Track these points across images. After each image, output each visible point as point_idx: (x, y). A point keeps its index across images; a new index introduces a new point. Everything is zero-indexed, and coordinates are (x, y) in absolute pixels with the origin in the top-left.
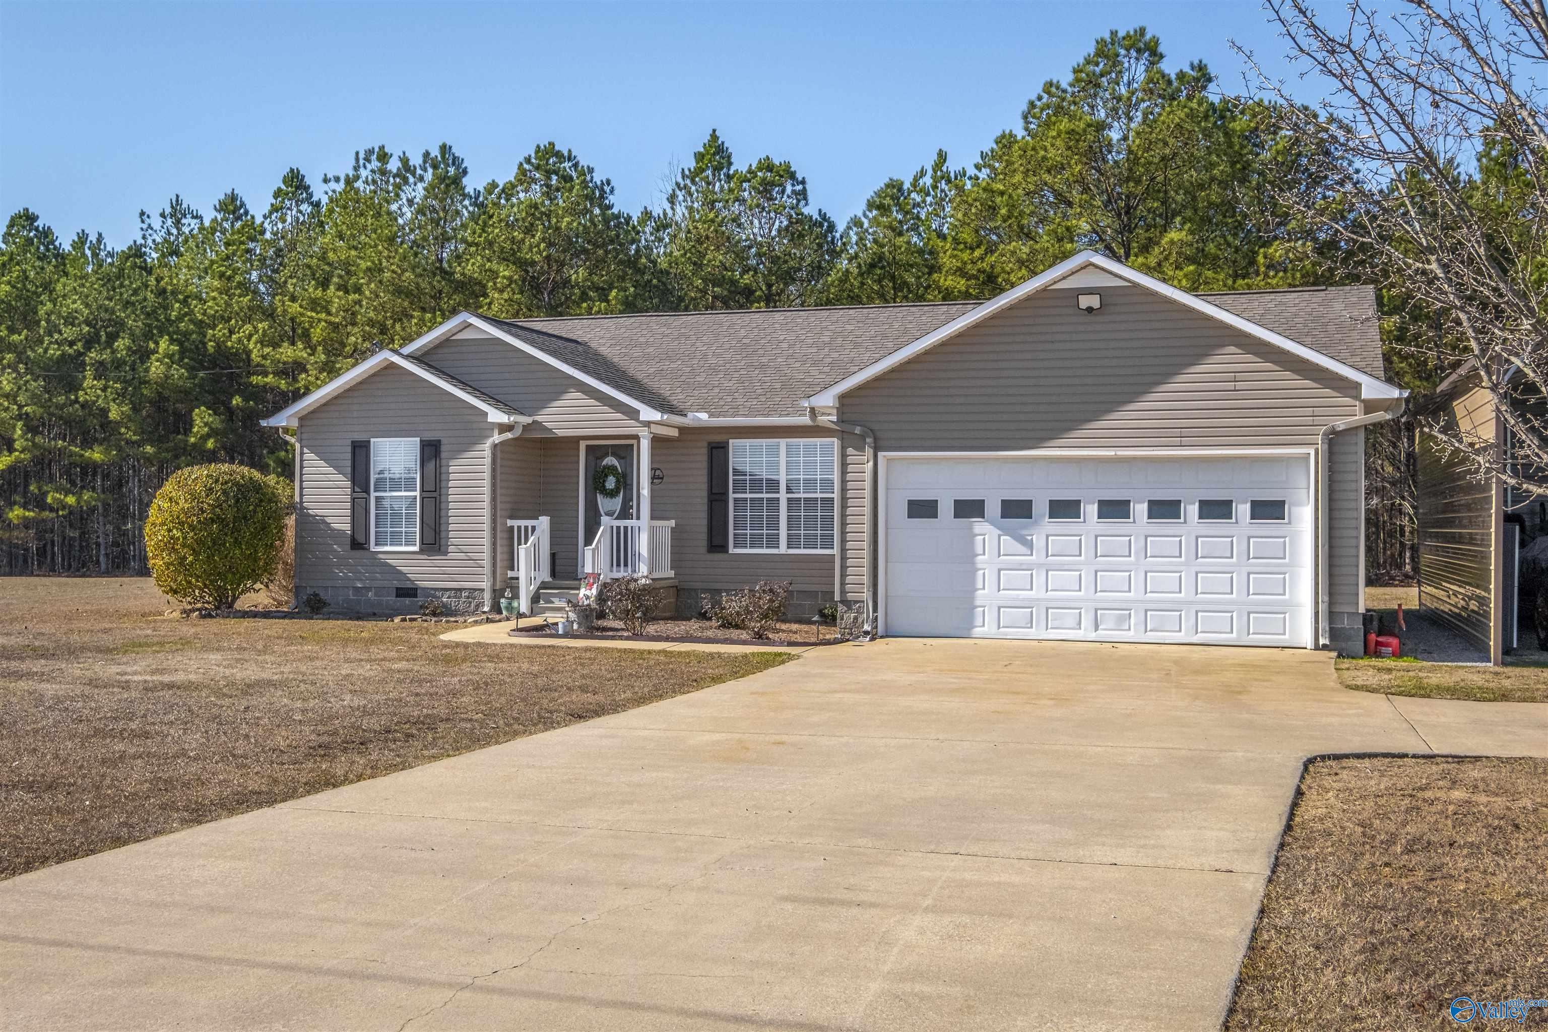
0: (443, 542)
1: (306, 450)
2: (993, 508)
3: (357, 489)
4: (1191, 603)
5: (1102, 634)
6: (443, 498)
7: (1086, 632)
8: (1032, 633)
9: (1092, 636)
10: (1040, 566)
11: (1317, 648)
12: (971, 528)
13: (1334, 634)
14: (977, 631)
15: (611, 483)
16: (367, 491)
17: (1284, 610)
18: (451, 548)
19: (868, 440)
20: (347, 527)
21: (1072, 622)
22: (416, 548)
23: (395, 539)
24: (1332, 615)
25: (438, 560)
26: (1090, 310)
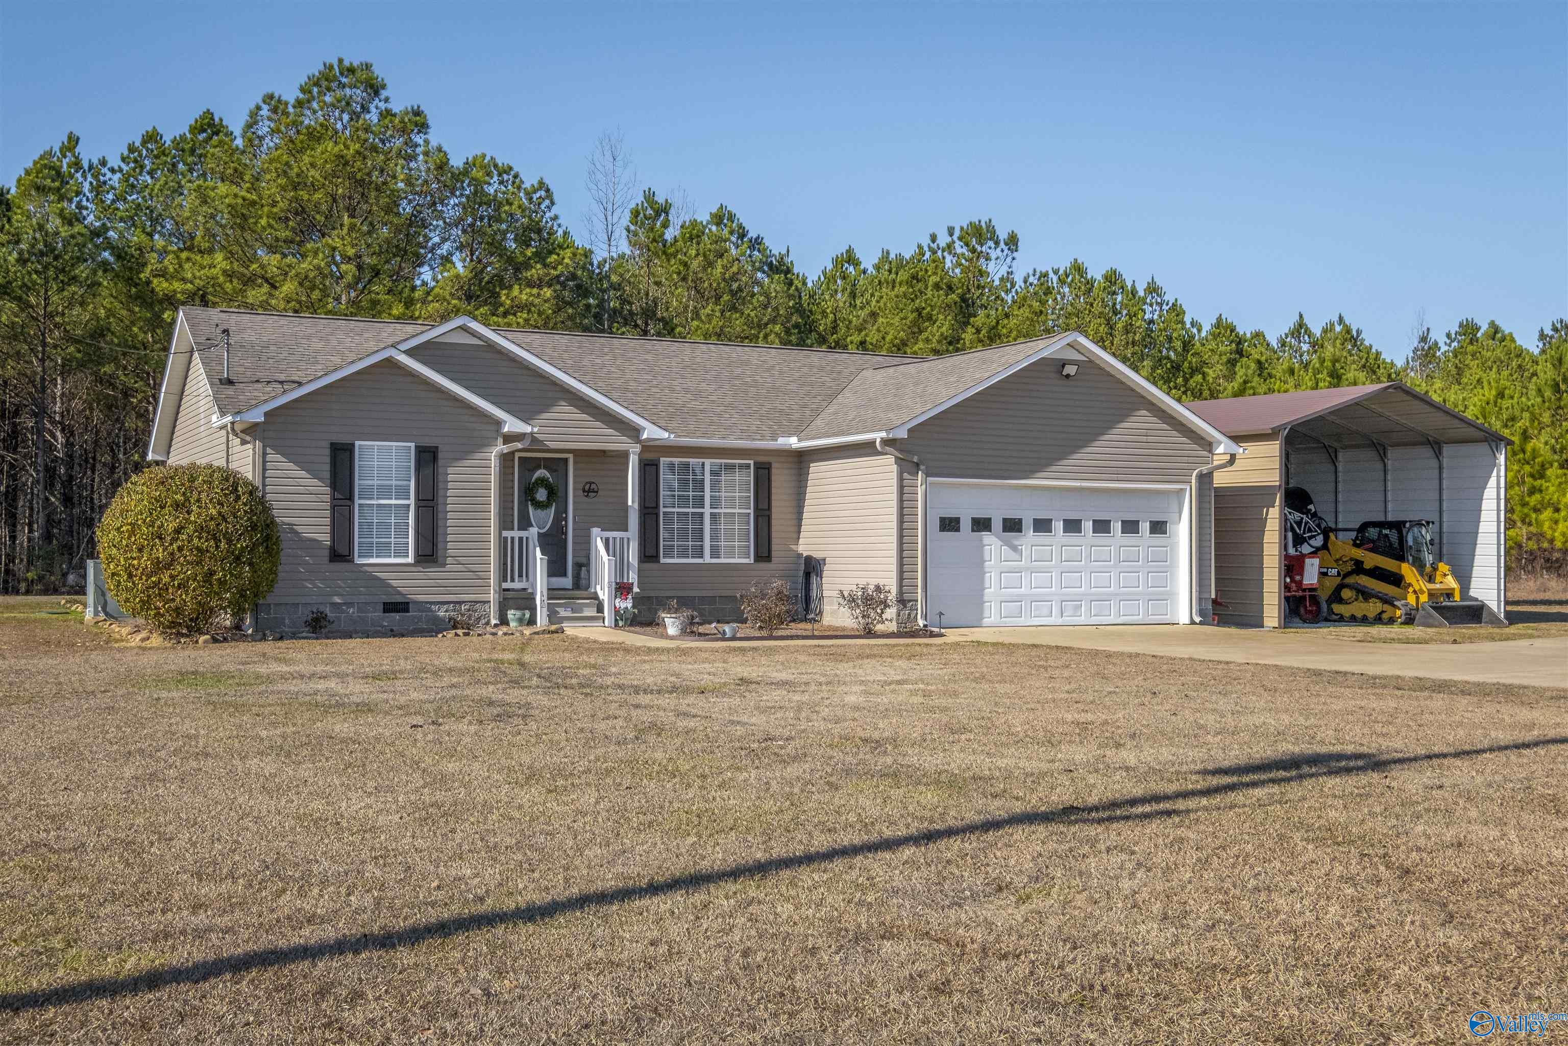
0: (440, 553)
1: (269, 450)
2: (997, 525)
3: (337, 495)
4: (1117, 594)
5: (1067, 620)
6: (440, 508)
7: (1054, 620)
8: (1022, 621)
9: (1060, 621)
10: (1027, 569)
11: (1193, 622)
12: (981, 541)
13: (1201, 613)
14: (986, 621)
15: (541, 495)
16: (351, 498)
17: (1168, 597)
18: (449, 560)
19: (922, 467)
20: (325, 538)
21: (1046, 611)
22: (410, 559)
23: (384, 549)
24: (1200, 600)
25: (433, 572)
26: (1068, 376)
